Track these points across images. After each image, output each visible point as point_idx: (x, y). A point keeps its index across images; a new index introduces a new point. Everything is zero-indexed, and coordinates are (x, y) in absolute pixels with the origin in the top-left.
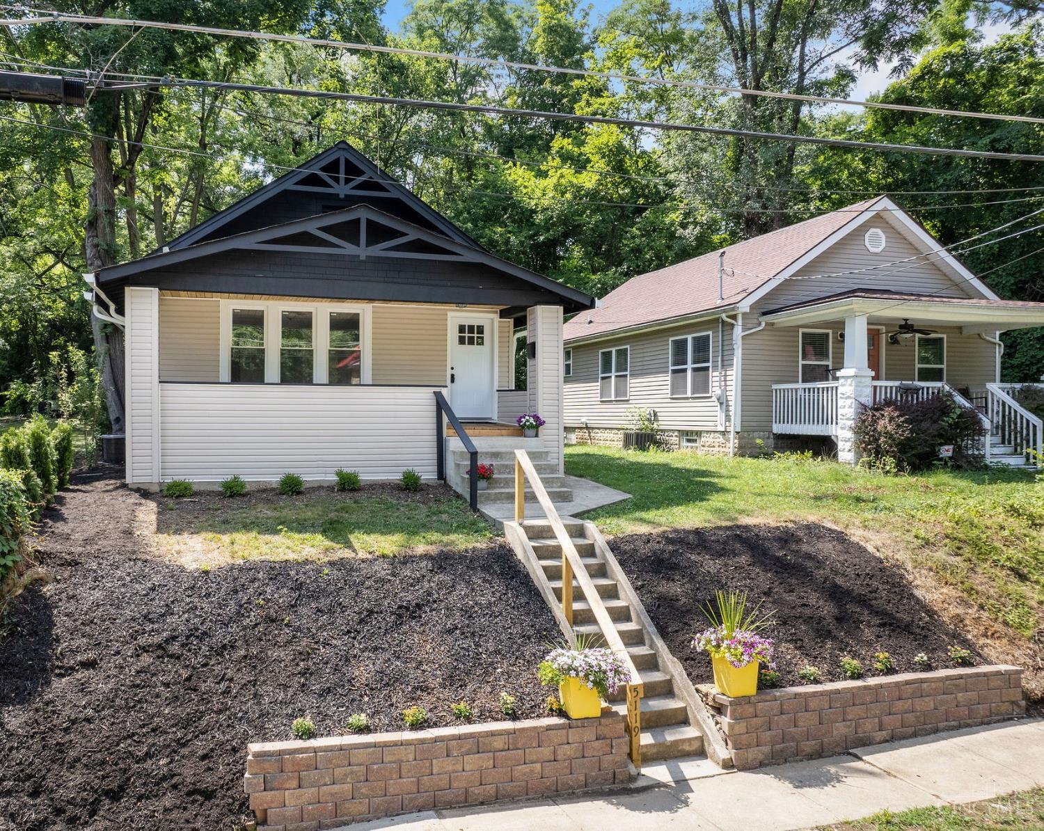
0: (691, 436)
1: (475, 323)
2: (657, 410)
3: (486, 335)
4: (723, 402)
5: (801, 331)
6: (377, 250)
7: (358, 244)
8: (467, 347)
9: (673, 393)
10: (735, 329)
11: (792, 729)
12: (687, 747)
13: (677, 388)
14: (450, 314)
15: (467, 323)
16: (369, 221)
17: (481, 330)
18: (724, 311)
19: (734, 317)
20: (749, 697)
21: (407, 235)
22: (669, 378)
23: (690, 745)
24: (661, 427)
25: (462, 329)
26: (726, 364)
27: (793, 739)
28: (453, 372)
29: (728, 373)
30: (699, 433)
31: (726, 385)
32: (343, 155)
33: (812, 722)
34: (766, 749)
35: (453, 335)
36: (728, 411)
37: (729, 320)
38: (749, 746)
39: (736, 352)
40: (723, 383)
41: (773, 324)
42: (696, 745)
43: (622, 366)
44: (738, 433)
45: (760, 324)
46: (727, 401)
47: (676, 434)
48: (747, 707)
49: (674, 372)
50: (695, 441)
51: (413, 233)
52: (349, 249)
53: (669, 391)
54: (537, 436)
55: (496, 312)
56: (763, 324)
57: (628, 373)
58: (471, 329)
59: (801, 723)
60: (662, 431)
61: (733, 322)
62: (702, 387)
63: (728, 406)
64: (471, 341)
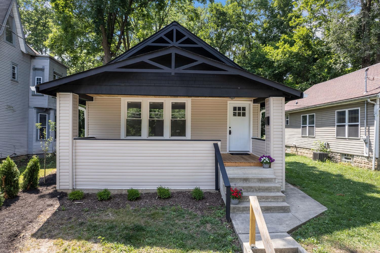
0: (348, 156)
1: (241, 106)
2: (329, 142)
3: (247, 112)
4: (368, 142)
6: (181, 70)
7: (171, 68)
8: (237, 117)
9: (337, 136)
10: (375, 107)
13: (340, 134)
14: (229, 102)
15: (237, 106)
16: (177, 55)
17: (244, 109)
18: (369, 98)
19: (375, 100)
21: (197, 61)
22: (335, 128)
24: (332, 151)
25: (235, 109)
26: (369, 124)
28: (231, 129)
29: (371, 128)
30: (353, 156)
31: (369, 134)
32: (175, 28)
35: (230, 111)
36: (370, 147)
37: (372, 102)
39: (376, 118)
40: (367, 133)
43: (312, 122)
44: (377, 158)
46: (370, 142)
47: (339, 154)
49: (338, 126)
50: (350, 159)
51: (200, 60)
52: (166, 70)
53: (335, 135)
54: (270, 167)
55: (251, 101)
57: (314, 125)
58: (239, 109)
60: (332, 152)
61: (374, 103)
62: (354, 133)
63: (370, 144)
64: (239, 115)
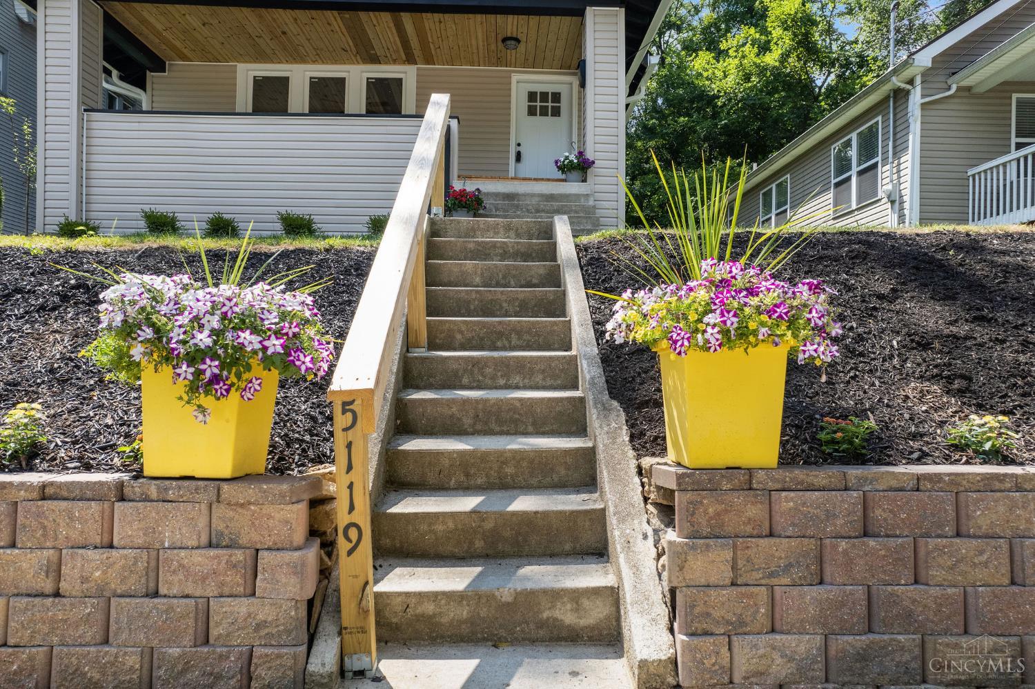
1: (550, 89)
3: (564, 105)
4: (895, 201)
5: (1015, 96)
8: (538, 119)
10: (911, 97)
11: (906, 591)
12: (566, 615)
13: (840, 204)
14: (515, 78)
15: (539, 88)
17: (556, 97)
18: (895, 72)
19: (911, 82)
20: (750, 471)
23: (577, 609)
25: (532, 96)
26: (899, 150)
27: (907, 620)
28: (519, 149)
29: (902, 160)
31: (899, 177)
33: (980, 574)
34: (805, 644)
35: (518, 102)
36: (902, 209)
37: (906, 87)
38: (736, 629)
40: (895, 176)
41: (969, 89)
42: (596, 613)
45: (949, 88)
46: (900, 197)
48: (738, 499)
49: (837, 185)
54: (584, 181)
55: (576, 76)
56: (954, 88)
57: (788, 206)
58: (544, 96)
59: (937, 574)
61: (908, 87)
62: (869, 190)
63: (902, 203)
64: (544, 112)
